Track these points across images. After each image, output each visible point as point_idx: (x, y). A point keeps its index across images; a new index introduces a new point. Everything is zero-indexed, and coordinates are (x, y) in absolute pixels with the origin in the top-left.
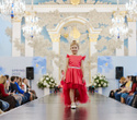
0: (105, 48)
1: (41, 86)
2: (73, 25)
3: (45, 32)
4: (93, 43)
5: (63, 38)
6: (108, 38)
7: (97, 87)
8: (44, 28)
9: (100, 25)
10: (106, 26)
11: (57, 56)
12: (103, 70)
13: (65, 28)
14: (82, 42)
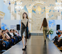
2: (38, 5)
3: (25, 8)
4: (47, 13)
5: (34, 11)
6: (54, 11)
7: (48, 34)
8: (25, 6)
9: (50, 5)
11: (31, 19)
12: (51, 26)
13: (34, 6)
14: (42, 13)
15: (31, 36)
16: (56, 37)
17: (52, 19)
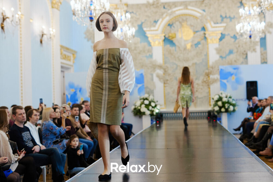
0: (231, 52)
1: (138, 113)
2: (182, 20)
3: (141, 33)
4: (213, 45)
5: (168, 40)
6: (235, 37)
7: (220, 112)
8: (140, 27)
9: (223, 18)
10: (231, 18)
11: (160, 67)
12: (229, 86)
13: (170, 25)
14: (197, 45)
15: (164, 122)
16: (246, 120)
17: (230, 64)
